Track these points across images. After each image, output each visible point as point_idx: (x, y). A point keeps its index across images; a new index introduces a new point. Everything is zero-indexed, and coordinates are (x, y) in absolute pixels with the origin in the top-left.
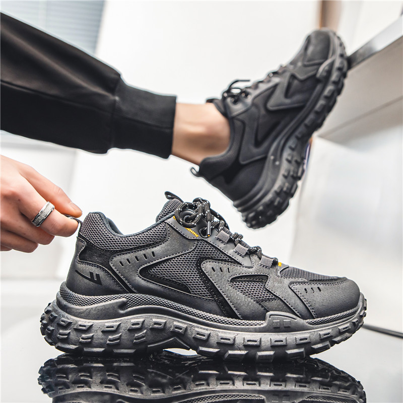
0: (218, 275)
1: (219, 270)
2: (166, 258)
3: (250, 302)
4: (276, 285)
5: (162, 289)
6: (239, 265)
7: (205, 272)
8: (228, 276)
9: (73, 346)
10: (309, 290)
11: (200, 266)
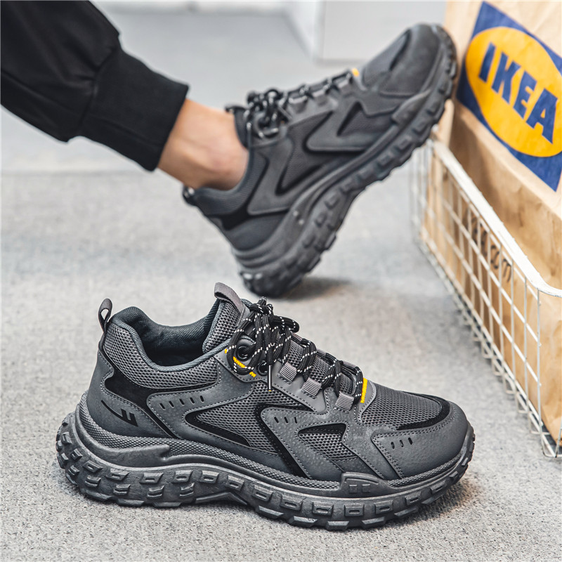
0: (282, 427)
1: (284, 420)
2: (218, 404)
3: (322, 461)
4: (355, 438)
5: (214, 439)
6: (309, 412)
7: (266, 423)
8: (295, 429)
9: (104, 495)
10: (397, 444)
11: (260, 415)
